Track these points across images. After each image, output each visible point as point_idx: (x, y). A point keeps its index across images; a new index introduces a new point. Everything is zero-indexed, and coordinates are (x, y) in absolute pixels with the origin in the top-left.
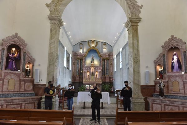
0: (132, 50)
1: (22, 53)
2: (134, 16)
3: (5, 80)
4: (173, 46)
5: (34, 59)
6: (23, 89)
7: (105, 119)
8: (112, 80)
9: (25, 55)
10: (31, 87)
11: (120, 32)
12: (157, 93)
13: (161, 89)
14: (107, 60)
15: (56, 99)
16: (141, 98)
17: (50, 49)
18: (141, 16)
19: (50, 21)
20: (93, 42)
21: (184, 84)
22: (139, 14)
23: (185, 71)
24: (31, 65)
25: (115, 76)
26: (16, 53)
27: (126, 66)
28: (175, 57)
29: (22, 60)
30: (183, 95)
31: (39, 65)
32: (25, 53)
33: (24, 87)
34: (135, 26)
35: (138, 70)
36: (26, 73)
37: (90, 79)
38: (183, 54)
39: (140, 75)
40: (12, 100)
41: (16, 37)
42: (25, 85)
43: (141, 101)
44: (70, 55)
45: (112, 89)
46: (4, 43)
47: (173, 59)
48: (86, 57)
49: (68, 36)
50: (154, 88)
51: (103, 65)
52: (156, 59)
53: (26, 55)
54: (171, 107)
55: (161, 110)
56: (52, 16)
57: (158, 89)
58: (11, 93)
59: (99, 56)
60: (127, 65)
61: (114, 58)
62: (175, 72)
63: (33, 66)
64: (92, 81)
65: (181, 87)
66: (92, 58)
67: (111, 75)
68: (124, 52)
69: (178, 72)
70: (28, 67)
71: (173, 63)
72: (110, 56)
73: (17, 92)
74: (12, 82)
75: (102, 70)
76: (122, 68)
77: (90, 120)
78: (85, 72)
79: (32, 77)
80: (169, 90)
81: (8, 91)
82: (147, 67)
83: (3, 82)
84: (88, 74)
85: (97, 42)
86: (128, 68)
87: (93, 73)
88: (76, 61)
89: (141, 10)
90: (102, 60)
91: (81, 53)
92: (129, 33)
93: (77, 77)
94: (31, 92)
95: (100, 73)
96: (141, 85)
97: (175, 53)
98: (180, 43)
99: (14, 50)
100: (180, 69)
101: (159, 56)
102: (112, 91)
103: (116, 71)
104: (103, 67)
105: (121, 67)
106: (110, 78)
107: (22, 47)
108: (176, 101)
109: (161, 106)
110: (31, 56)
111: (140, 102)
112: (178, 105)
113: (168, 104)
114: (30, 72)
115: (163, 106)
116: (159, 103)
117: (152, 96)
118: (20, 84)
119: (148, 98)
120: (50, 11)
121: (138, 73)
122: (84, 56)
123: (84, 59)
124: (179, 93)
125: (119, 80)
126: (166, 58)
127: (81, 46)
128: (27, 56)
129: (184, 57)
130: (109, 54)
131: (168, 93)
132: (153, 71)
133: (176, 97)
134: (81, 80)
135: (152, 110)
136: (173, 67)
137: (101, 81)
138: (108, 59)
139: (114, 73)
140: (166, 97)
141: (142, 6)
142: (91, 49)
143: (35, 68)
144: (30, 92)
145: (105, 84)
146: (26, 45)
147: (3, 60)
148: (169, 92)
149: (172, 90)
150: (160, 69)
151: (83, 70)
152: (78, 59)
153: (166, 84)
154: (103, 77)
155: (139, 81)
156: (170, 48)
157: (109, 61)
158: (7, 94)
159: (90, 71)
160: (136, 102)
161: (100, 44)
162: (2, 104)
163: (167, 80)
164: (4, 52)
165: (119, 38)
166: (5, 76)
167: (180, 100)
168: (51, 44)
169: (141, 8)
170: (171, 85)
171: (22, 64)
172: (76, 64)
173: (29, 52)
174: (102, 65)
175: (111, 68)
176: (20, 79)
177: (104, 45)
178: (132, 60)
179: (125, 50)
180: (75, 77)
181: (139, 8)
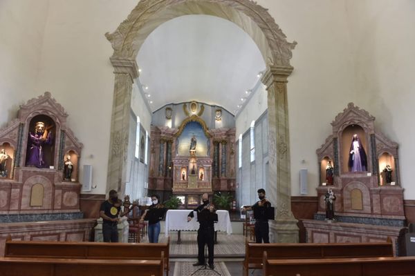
0: (274, 129)
1: (59, 133)
2: (279, 62)
3: (25, 187)
4: (352, 123)
5: (81, 144)
6: (60, 204)
7: (223, 263)
8: (234, 185)
9: (63, 137)
10: (75, 201)
11: (252, 88)
12: (322, 213)
13: (328, 204)
14: (223, 145)
15: (124, 225)
16: (292, 223)
17: (114, 123)
18: (292, 63)
19: (113, 69)
20: (193, 105)
21: (371, 194)
22: (288, 60)
23: (374, 171)
24: (75, 157)
25: (240, 177)
26: (46, 132)
27: (263, 158)
28: (356, 144)
29: (57, 147)
30: (369, 216)
31: (92, 156)
32: (63, 131)
33: (62, 200)
34: (280, 82)
35: (287, 168)
36: (65, 172)
37: (186, 183)
38: (369, 138)
39: (290, 178)
40: (42, 226)
41: (47, 100)
42: (62, 197)
43: (292, 228)
44: (147, 133)
45: (234, 205)
46: (23, 112)
47: (352, 148)
48: (178, 137)
49: (143, 94)
50: (317, 203)
51: (214, 154)
52: (320, 147)
53: (67, 137)
54: (347, 237)
55: (329, 242)
56: (118, 59)
57: (323, 205)
58: (36, 212)
59: (206, 136)
60: (265, 155)
61: (238, 141)
62: (355, 173)
63: (79, 158)
64: (192, 188)
65: (367, 200)
66: (192, 140)
67: (232, 174)
68: (258, 131)
69: (362, 173)
70: (70, 160)
71: (351, 155)
72: (229, 135)
73: (49, 210)
74: (37, 191)
75: (213, 165)
76: (254, 162)
77: (194, 265)
78: (176, 169)
79: (77, 181)
80: (345, 206)
81: (30, 208)
82: (304, 162)
83: (21, 191)
84: (182, 173)
85: (203, 106)
86: (268, 163)
87: (193, 172)
88: (158, 146)
89: (293, 51)
90: (212, 144)
91: (168, 128)
92: (269, 95)
93: (160, 179)
94: (76, 211)
95: (208, 170)
96: (292, 197)
97: (355, 136)
98: (364, 119)
99: (41, 125)
100: (364, 167)
101: (327, 141)
102: (234, 208)
103: (241, 168)
104: (214, 157)
105: (252, 159)
106: (229, 181)
107: (58, 121)
108: (355, 228)
109: (329, 237)
110: (76, 139)
111: (289, 229)
112: (360, 234)
113: (341, 232)
114: (72, 170)
115: (332, 236)
116: (325, 231)
117: (312, 218)
118: (53, 194)
119: (305, 221)
120: (114, 49)
121: (287, 173)
122: (175, 136)
123: (174, 141)
124: (362, 212)
125: (249, 187)
126: (338, 145)
127: (169, 113)
128: (67, 139)
129: (372, 145)
130: (227, 132)
131: (343, 212)
132: (314, 171)
133: (356, 220)
134: (169, 186)
135: (313, 242)
136: (351, 163)
137: (211, 187)
138: (225, 142)
139: (237, 171)
140: (338, 219)
141: (295, 43)
142: (190, 119)
143: (84, 162)
144: (72, 211)
145: (220, 195)
146: (66, 116)
147: (21, 146)
148: (345, 211)
149: (350, 207)
150: (328, 167)
151: (172, 165)
152: (162, 142)
153: (340, 195)
154: (214, 178)
155: (288, 189)
156: (345, 126)
157: (228, 146)
158: (31, 215)
159: (188, 167)
160: (282, 230)
161: (209, 111)
162: (24, 234)
163: (340, 188)
164: (22, 130)
165: (248, 99)
166: (24, 179)
167: (363, 225)
168: (115, 114)
169: (293, 48)
170: (349, 197)
171: (58, 154)
172: (157, 150)
173: (72, 129)
174: (212, 153)
175: (232, 161)
176: (54, 185)
177: (217, 113)
178: (274, 147)
179: (262, 126)
180: (156, 179)
181: (289, 48)
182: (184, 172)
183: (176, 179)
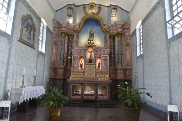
14: (119, 37)
20: (92, 6)
37: (84, 72)
44: (44, 23)
48: (79, 33)
51: (111, 47)
59: (103, 31)
66: (90, 33)
67: (128, 64)
72: (124, 29)
75: (110, 55)
78: (75, 59)
84: (80, 62)
85: (100, 7)
87: (90, 61)
88: (60, 39)
90: (108, 38)
91: (69, 23)
93: (61, 68)
95: (105, 60)
103: (139, 57)
106: (125, 70)
122: (76, 32)
123: (75, 36)
130: (122, 25)
138: (121, 35)
142: (89, 16)
151: (71, 55)
152: (64, 35)
154: (111, 68)
157: (123, 39)
159: (85, 56)
161: (105, 11)
172: (59, 43)
174: (108, 46)
175: (128, 52)
177: (113, 10)
180: (57, 68)
182: (82, 61)
183: (74, 68)
